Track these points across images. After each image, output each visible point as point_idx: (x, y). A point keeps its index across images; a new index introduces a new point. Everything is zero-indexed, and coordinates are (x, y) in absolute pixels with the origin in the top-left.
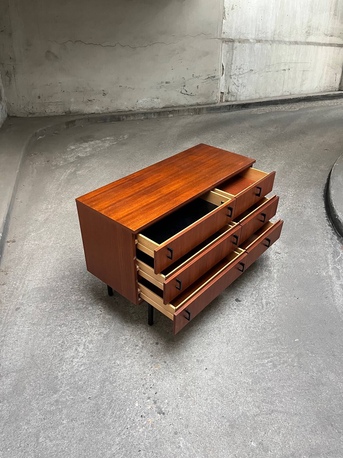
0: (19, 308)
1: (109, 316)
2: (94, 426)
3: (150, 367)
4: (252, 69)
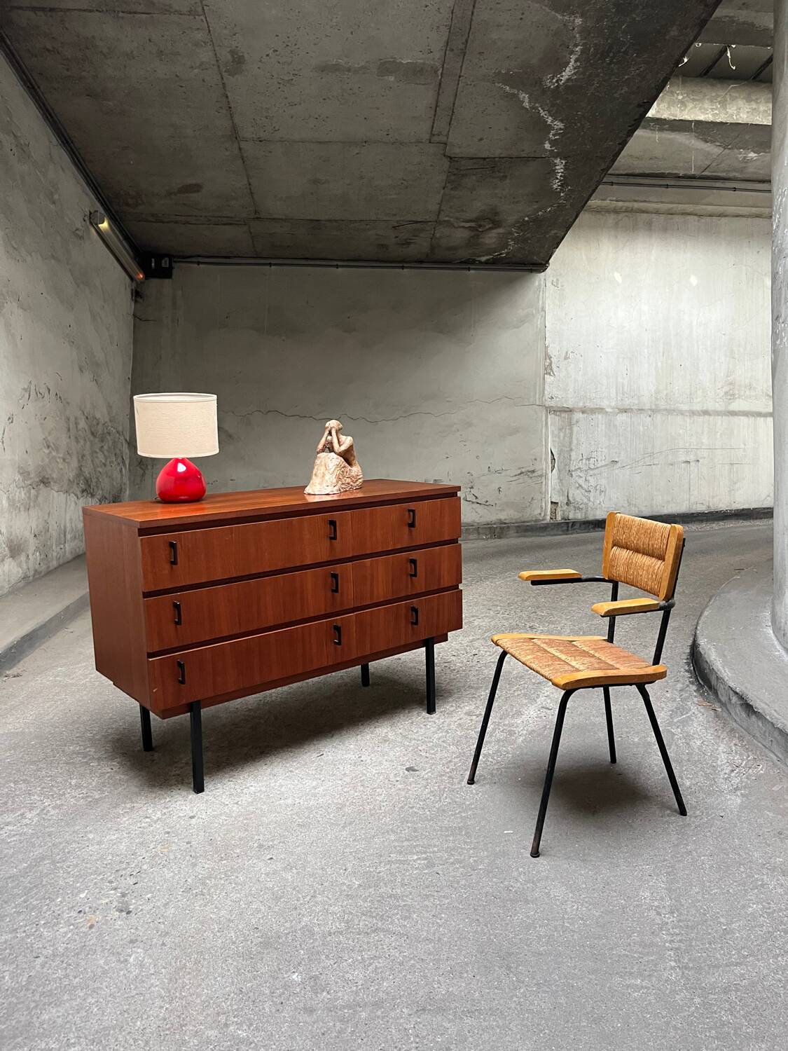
3: (152, 847)
4: (617, 460)
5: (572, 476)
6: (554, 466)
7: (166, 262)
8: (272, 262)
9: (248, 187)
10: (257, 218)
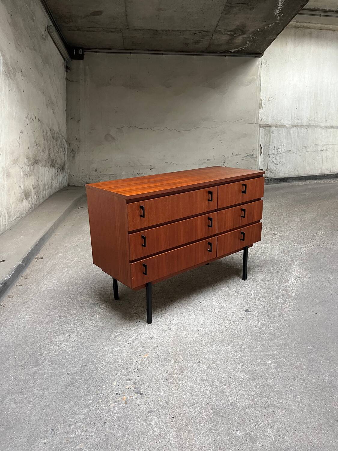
0: (27, 302)
1: (110, 314)
2: (64, 396)
3: (139, 355)
4: (290, 150)
5: (269, 157)
6: (262, 153)
7: (80, 51)
8: (132, 52)
9: (125, 12)
10: (128, 29)
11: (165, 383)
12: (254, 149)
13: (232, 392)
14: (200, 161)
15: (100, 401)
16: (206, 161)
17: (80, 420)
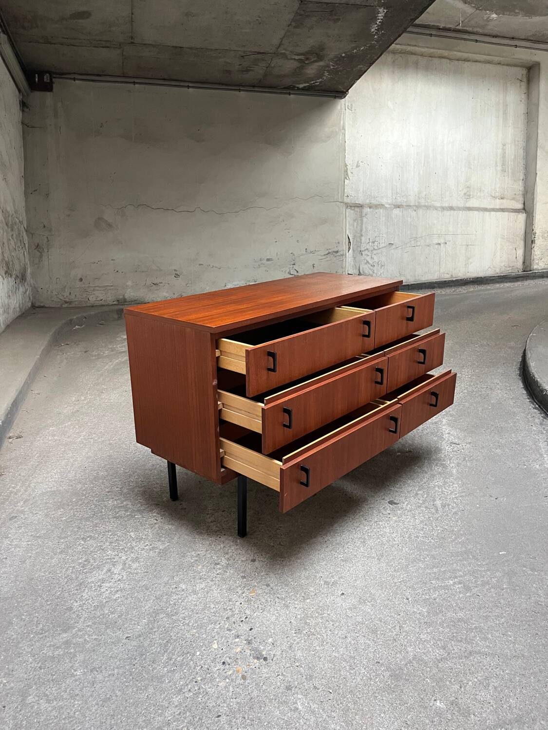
0: (16, 517)
1: (170, 527)
2: (133, 678)
4: (392, 243)
5: (362, 255)
6: (350, 248)
7: (47, 78)
8: (136, 81)
10: (132, 43)
11: (299, 636)
12: (339, 243)
13: (409, 638)
14: (255, 262)
15: (199, 679)
16: (265, 261)
17: (174, 716)
